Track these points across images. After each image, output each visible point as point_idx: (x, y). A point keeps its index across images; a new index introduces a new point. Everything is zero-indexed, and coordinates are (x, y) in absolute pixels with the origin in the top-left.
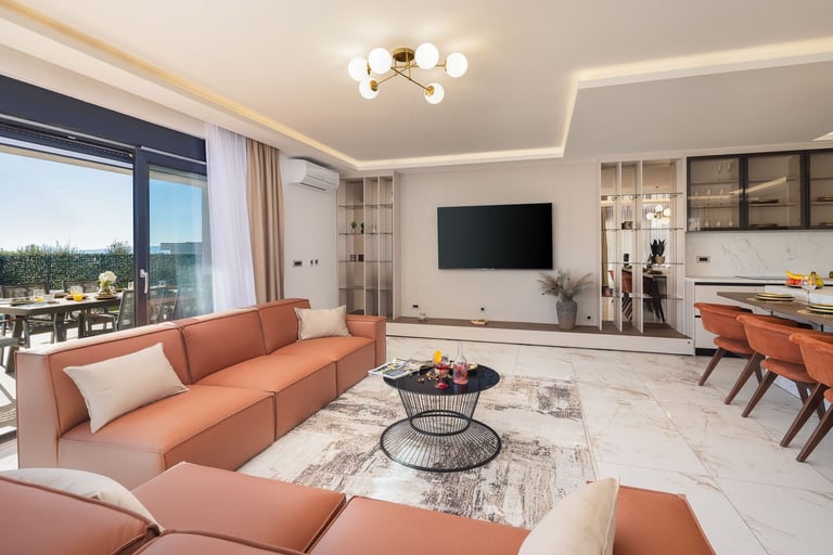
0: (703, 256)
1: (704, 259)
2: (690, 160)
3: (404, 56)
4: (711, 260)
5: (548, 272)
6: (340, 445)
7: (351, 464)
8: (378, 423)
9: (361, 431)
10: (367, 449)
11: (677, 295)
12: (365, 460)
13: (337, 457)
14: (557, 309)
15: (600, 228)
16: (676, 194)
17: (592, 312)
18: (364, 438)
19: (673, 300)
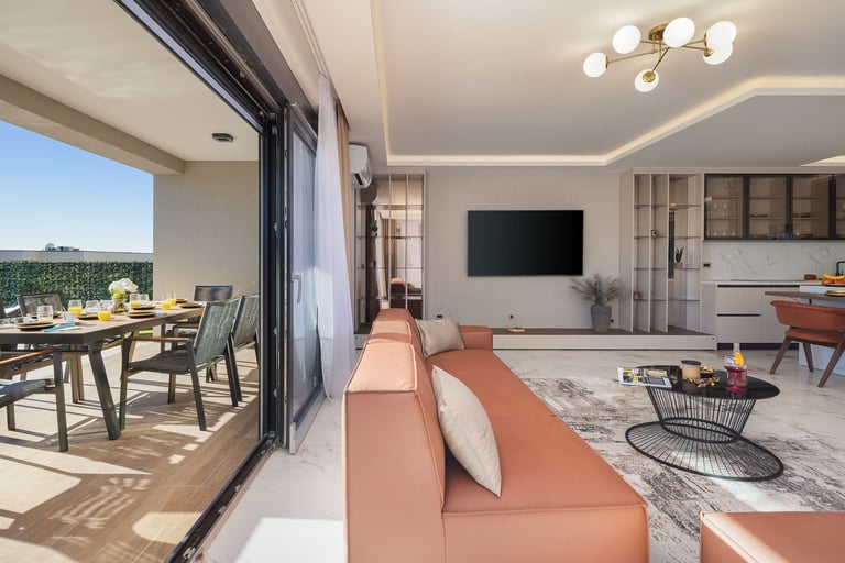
0: (707, 262)
1: (707, 265)
2: (707, 176)
3: (658, 34)
4: (712, 266)
5: (579, 278)
6: (624, 469)
7: (679, 488)
8: (609, 440)
9: (614, 451)
10: (658, 469)
11: (688, 298)
12: (681, 481)
13: (649, 482)
14: (592, 313)
15: (633, 235)
16: (686, 207)
17: (615, 315)
18: (630, 458)
19: (679, 302)
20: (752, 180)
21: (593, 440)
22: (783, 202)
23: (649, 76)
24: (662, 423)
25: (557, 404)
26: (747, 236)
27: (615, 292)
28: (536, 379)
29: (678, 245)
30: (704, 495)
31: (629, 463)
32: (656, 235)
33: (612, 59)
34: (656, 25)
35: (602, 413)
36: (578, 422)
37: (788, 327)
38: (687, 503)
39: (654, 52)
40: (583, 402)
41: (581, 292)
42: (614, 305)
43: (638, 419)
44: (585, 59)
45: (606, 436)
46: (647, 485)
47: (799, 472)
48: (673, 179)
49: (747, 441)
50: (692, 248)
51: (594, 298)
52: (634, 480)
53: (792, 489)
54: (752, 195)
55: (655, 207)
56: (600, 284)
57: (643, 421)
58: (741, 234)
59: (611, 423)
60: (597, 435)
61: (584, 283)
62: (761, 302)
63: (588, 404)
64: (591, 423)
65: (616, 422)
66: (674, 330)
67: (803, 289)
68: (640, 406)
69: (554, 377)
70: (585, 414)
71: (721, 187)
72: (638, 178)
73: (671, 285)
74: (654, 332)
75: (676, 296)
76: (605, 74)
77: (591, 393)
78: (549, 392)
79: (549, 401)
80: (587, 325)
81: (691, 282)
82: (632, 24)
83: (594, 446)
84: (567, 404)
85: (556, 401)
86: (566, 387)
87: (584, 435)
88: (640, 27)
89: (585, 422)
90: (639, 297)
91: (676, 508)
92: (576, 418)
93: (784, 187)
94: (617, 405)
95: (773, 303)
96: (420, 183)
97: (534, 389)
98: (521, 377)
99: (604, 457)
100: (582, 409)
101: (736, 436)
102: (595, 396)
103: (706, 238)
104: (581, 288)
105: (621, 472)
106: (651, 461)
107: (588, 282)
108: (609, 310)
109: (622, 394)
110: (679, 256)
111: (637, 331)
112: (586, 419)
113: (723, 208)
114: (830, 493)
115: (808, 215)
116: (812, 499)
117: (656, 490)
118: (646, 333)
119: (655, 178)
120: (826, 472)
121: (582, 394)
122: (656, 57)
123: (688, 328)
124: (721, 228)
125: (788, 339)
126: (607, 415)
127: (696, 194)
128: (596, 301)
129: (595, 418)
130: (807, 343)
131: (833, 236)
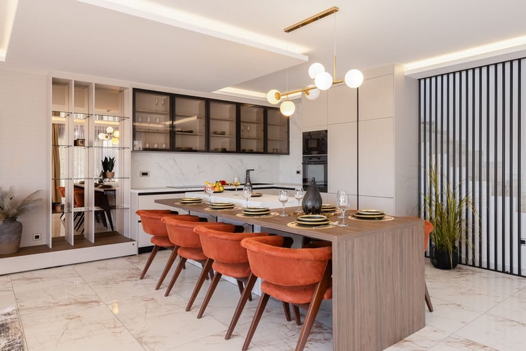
0: (144, 171)
2: (135, 90)
4: (150, 174)
11: (125, 206)
20: (177, 100)
22: (204, 121)
26: (173, 149)
48: (101, 88)
54: (178, 112)
72: (57, 82)
93: (204, 109)
127: (127, 106)
131: (239, 150)
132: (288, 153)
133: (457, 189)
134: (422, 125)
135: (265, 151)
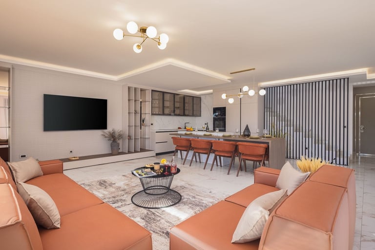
1: (152, 124)
2: (152, 90)
3: (144, 31)
5: (105, 131)
6: (133, 216)
7: (153, 217)
8: (125, 205)
9: (127, 209)
10: (145, 211)
11: (146, 137)
12: (154, 214)
13: (143, 219)
14: (111, 146)
15: (127, 112)
16: (146, 102)
17: (121, 147)
18: (135, 210)
19: (143, 139)
20: (165, 94)
21: (119, 207)
22: (173, 103)
23: (138, 46)
24: (145, 190)
25: (100, 193)
26: (164, 114)
27: (121, 136)
28: (87, 182)
29: (143, 116)
30: (162, 216)
31: (135, 213)
32: (136, 112)
33: (126, 34)
34: (143, 26)
35: (120, 193)
36: (111, 200)
37: (176, 146)
38: (158, 223)
39: (142, 37)
40: (112, 189)
41: (106, 137)
42: (120, 142)
43: (135, 191)
44: (114, 30)
45: (123, 203)
46: (143, 221)
47: (185, 197)
48: (141, 90)
49: (171, 190)
50: (148, 118)
51: (112, 140)
52: (138, 220)
53: (185, 203)
54: (165, 99)
55: (135, 101)
56: (115, 133)
57: (137, 191)
58: (162, 113)
59: (125, 196)
60: (120, 204)
61: (108, 133)
62: (168, 137)
63: (114, 190)
64: (116, 199)
65: (126, 195)
66: (143, 150)
67: (179, 132)
68: (134, 185)
69: (96, 180)
70: (113, 195)
71: (156, 95)
72: (129, 88)
73: (141, 132)
74: (136, 152)
75: (142, 136)
76: (122, 40)
77: (114, 184)
78: (95, 188)
79: (96, 193)
80: (109, 152)
81: (147, 131)
82: (135, 22)
83: (120, 210)
84: (104, 192)
85: (99, 192)
86: (102, 184)
87: (114, 206)
88: (138, 24)
89: (114, 199)
90: (130, 137)
91: (155, 227)
92: (110, 198)
93: (173, 98)
94: (126, 187)
95: (172, 138)
96: (8, 73)
97: (87, 188)
98: (79, 184)
99: (125, 214)
100: (112, 193)
101: (168, 189)
102: (116, 185)
103: (152, 114)
104: (106, 135)
105: (132, 218)
106: (142, 209)
107: (109, 132)
108: (118, 144)
109: (127, 181)
110: (143, 121)
111: (129, 152)
112: (114, 197)
113: (156, 103)
114: (194, 201)
115: (178, 108)
116: (190, 205)
117: (147, 221)
118: (132, 153)
119: (135, 89)
120: (191, 194)
121: (111, 185)
122: (142, 40)
123: (146, 149)
124: (156, 111)
125: (176, 149)
126: (123, 193)
127: (148, 97)
128: (113, 141)
129: (118, 196)
130: (181, 150)
131: (184, 115)
132: (200, 116)
133: (281, 131)
134: (266, 109)
135: (193, 115)
